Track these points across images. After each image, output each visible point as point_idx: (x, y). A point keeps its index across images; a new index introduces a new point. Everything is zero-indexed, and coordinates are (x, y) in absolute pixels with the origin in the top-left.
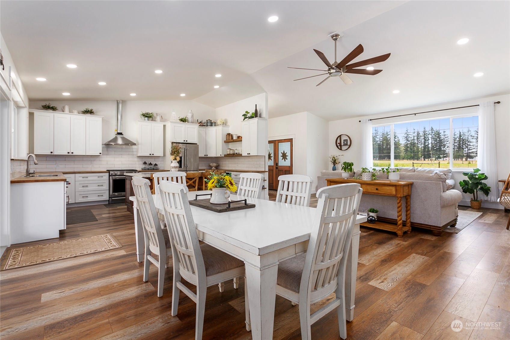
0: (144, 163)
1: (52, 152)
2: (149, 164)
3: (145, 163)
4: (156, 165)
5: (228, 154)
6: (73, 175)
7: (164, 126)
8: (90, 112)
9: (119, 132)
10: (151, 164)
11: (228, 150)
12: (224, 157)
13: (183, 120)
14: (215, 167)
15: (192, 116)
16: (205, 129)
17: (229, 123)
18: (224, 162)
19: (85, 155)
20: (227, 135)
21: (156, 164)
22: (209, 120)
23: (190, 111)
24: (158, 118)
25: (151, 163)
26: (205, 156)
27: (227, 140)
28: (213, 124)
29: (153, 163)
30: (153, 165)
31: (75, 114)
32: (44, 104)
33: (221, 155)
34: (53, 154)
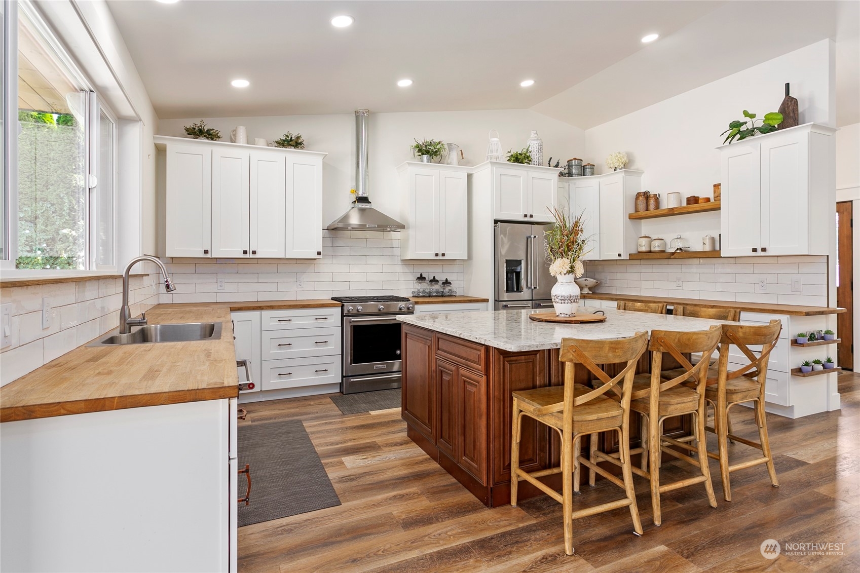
0: (418, 278)
1: (206, 252)
2: (431, 281)
3: (421, 278)
4: (447, 283)
5: (640, 252)
6: (256, 314)
7: (470, 176)
9: (360, 195)
10: (434, 281)
11: (644, 242)
12: (630, 259)
13: (519, 159)
14: (590, 289)
15: (540, 149)
16: (566, 185)
17: (638, 164)
19: (283, 257)
20: (637, 198)
21: (447, 279)
23: (533, 135)
24: (454, 156)
25: (434, 277)
27: (636, 211)
28: (588, 170)
29: (441, 278)
30: (441, 283)
31: (261, 146)
32: (190, 123)
33: (620, 255)
34: (209, 256)
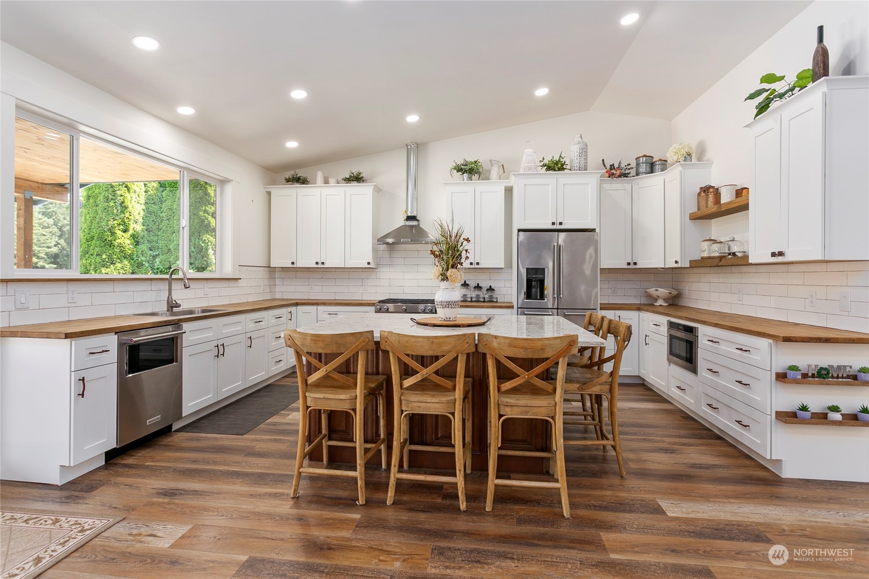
0: (462, 285)
1: (293, 263)
2: (475, 287)
3: (465, 285)
4: (491, 289)
5: (703, 258)
6: (313, 308)
7: (509, 191)
8: (357, 178)
9: (409, 215)
10: (478, 287)
11: (705, 245)
12: (691, 267)
13: (556, 166)
14: (665, 300)
15: (584, 152)
16: (628, 186)
17: (709, 155)
18: (695, 286)
19: (344, 267)
20: (699, 194)
21: (490, 286)
22: (645, 156)
23: (577, 139)
24: (495, 172)
25: (478, 284)
26: (630, 267)
27: (698, 210)
28: (657, 167)
29: (485, 285)
30: (484, 290)
31: (333, 185)
33: (676, 262)
34: (295, 266)
